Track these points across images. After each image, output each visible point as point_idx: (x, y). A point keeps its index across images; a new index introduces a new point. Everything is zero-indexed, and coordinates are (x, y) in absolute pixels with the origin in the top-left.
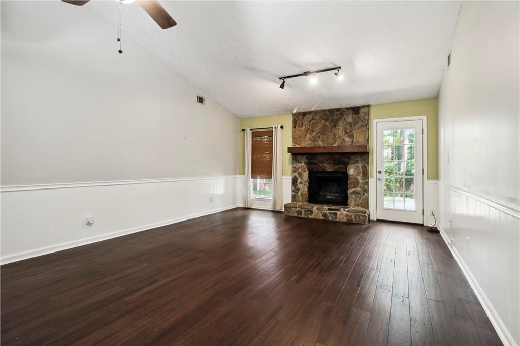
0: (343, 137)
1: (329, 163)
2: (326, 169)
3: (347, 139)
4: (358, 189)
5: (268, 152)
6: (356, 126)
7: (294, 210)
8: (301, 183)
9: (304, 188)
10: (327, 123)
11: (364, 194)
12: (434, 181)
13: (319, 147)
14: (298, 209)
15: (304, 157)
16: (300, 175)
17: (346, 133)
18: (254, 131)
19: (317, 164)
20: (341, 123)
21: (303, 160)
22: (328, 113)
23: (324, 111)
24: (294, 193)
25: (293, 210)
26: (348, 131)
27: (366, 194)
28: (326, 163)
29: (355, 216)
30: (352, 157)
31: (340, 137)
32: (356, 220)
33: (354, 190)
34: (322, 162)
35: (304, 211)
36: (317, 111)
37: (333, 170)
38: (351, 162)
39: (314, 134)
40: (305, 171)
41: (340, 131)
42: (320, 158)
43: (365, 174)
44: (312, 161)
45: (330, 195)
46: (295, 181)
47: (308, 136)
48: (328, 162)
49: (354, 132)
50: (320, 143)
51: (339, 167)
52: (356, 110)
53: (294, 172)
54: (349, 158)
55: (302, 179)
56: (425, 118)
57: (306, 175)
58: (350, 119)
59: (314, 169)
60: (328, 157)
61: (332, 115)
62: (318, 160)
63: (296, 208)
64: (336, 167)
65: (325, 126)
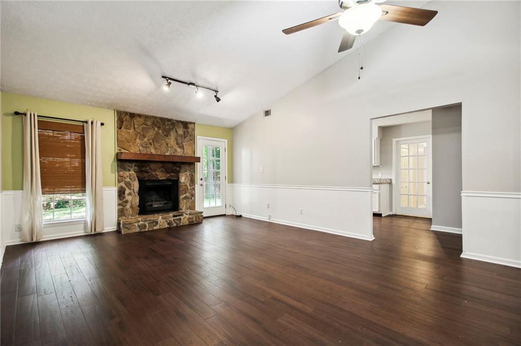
0: (174, 148)
1: (162, 171)
2: (159, 177)
3: (179, 150)
4: (188, 194)
5: (74, 156)
6: (185, 139)
7: (136, 224)
8: (130, 194)
9: (133, 199)
10: (161, 131)
11: (191, 198)
12: (230, 184)
13: (151, 154)
14: (141, 223)
15: (134, 165)
16: (128, 185)
17: (177, 144)
18: (41, 119)
19: (149, 172)
20: (173, 134)
21: (132, 168)
22: (160, 121)
23: (155, 118)
24: (121, 207)
25: (135, 226)
26: (180, 142)
27: (193, 198)
28: (158, 171)
29: (196, 218)
30: (182, 166)
31: (172, 147)
32: (196, 221)
33: (185, 195)
34: (155, 170)
35: (149, 224)
36: (148, 116)
37: (165, 178)
38: (182, 171)
39: (146, 140)
40: (135, 180)
41: (172, 140)
42: (152, 166)
43: (193, 181)
44: (143, 169)
45: (156, 204)
46: (121, 193)
47: (138, 141)
48: (160, 170)
49: (184, 144)
50: (153, 151)
51: (171, 176)
52: (185, 125)
53: (119, 182)
54: (180, 167)
55: (130, 189)
56: (226, 141)
57: (136, 185)
58: (181, 131)
59: (144, 177)
60: (160, 165)
61: (164, 124)
62: (150, 169)
63: (139, 222)
64: (169, 175)
65: (157, 133)
